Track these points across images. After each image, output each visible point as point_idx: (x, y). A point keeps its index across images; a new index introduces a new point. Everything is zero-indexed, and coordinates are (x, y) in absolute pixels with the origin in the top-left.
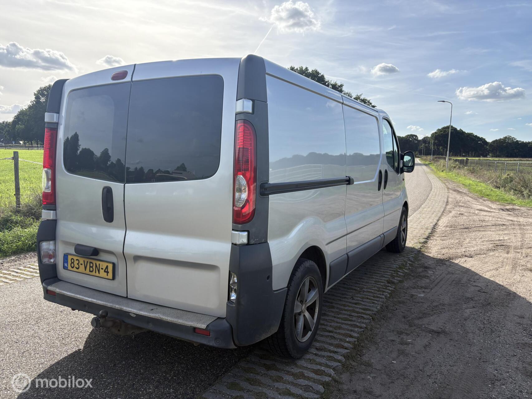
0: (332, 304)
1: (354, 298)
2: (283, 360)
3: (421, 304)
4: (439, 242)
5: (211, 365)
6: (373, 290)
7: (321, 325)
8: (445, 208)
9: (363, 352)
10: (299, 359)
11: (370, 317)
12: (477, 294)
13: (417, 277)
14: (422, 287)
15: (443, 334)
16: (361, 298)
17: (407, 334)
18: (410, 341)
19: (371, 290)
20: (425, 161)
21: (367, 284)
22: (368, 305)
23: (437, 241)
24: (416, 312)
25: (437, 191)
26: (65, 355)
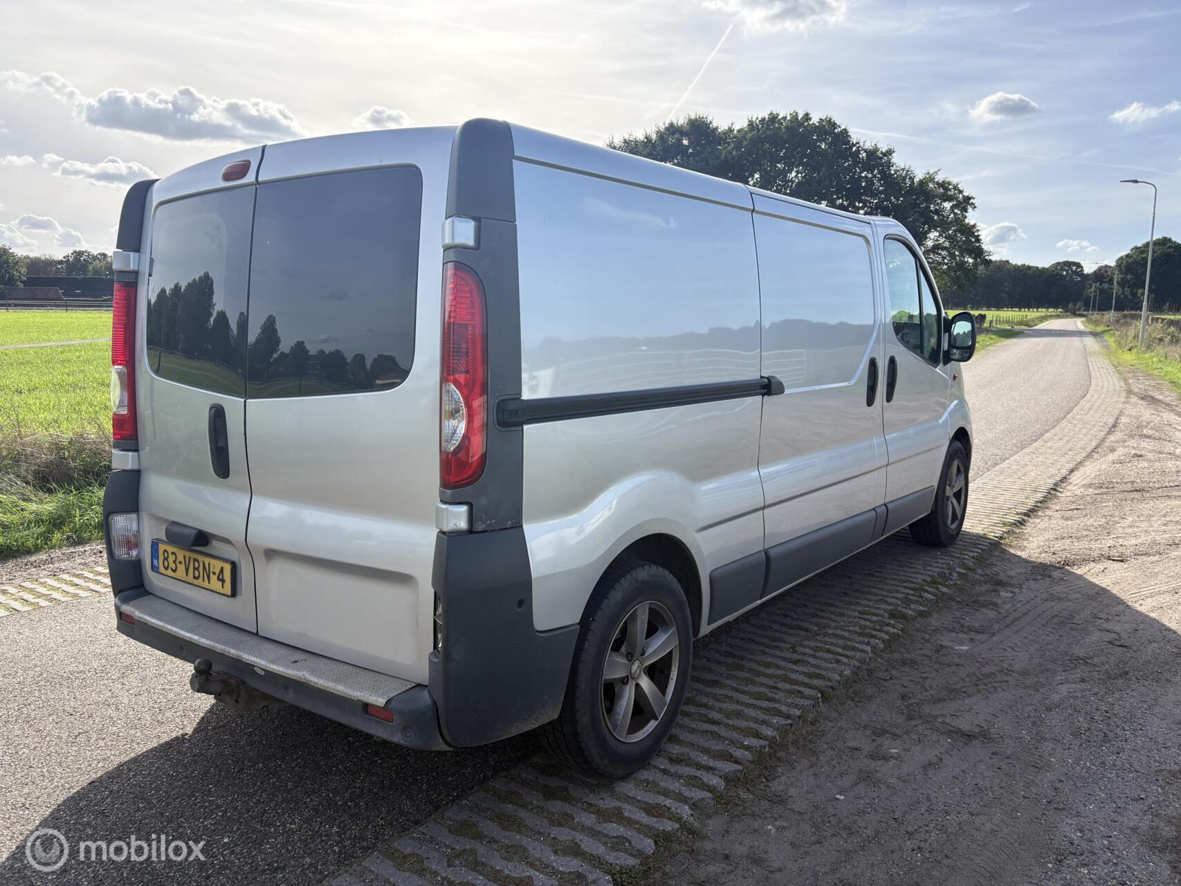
0: (740, 661)
1: (797, 648)
2: (588, 780)
3: (954, 668)
4: (1056, 522)
5: (433, 782)
6: (849, 631)
7: (699, 707)
8: (1103, 440)
9: (777, 772)
10: (624, 778)
11: (817, 694)
12: (1103, 650)
13: (968, 605)
14: (970, 630)
15: (979, 740)
16: (812, 649)
17: (895, 736)
18: (896, 753)
19: (843, 633)
20: (1096, 326)
21: (839, 618)
22: (823, 665)
23: (1052, 521)
24: (934, 687)
25: (1098, 398)
26: (154, 744)
